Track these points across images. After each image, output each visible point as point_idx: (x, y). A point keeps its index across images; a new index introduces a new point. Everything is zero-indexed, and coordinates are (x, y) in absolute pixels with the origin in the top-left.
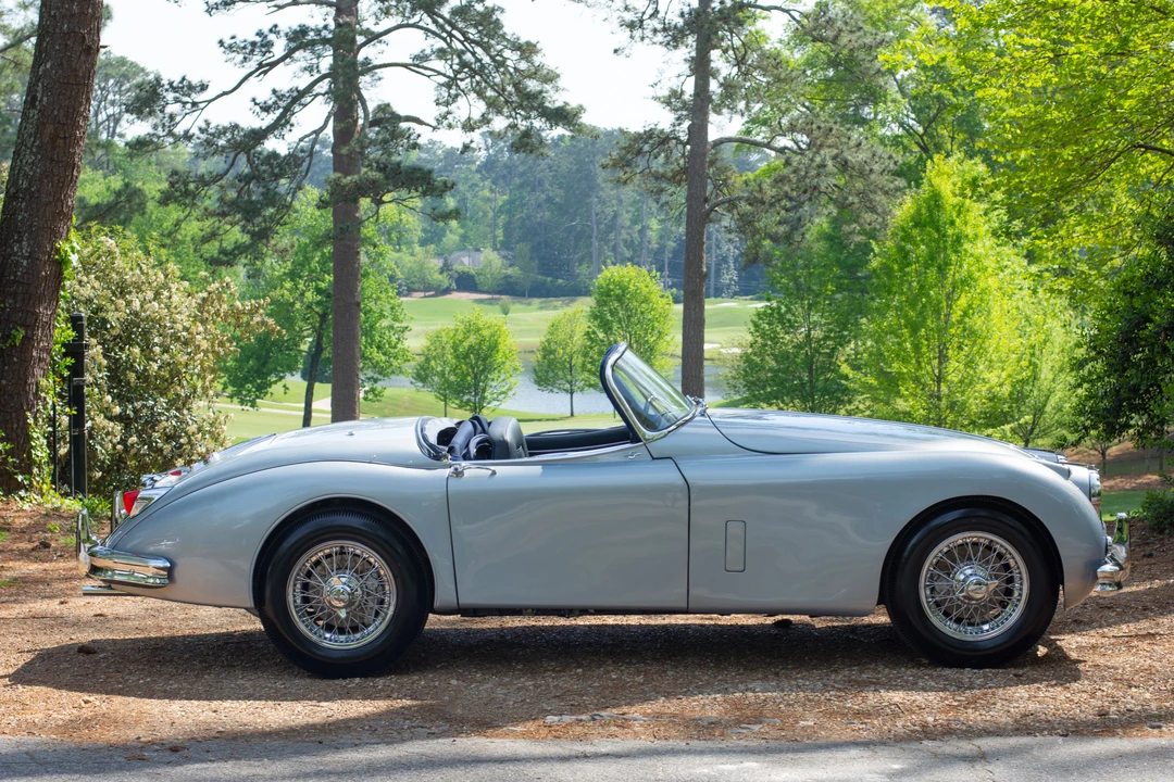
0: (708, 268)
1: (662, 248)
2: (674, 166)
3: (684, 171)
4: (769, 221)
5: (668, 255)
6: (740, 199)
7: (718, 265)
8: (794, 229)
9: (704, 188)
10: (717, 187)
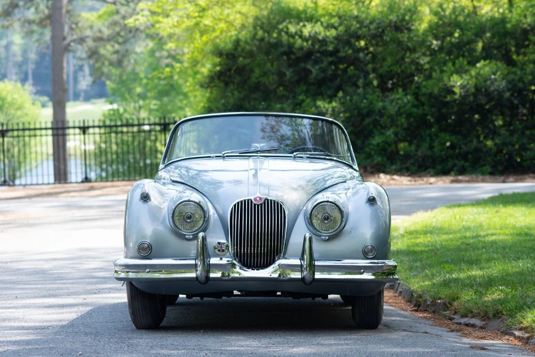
0: (68, 76)
1: (26, 60)
2: (41, 15)
3: (49, 17)
4: (107, 50)
5: (31, 67)
6: (88, 37)
7: (75, 73)
8: (124, 56)
9: (62, 30)
10: (71, 29)
